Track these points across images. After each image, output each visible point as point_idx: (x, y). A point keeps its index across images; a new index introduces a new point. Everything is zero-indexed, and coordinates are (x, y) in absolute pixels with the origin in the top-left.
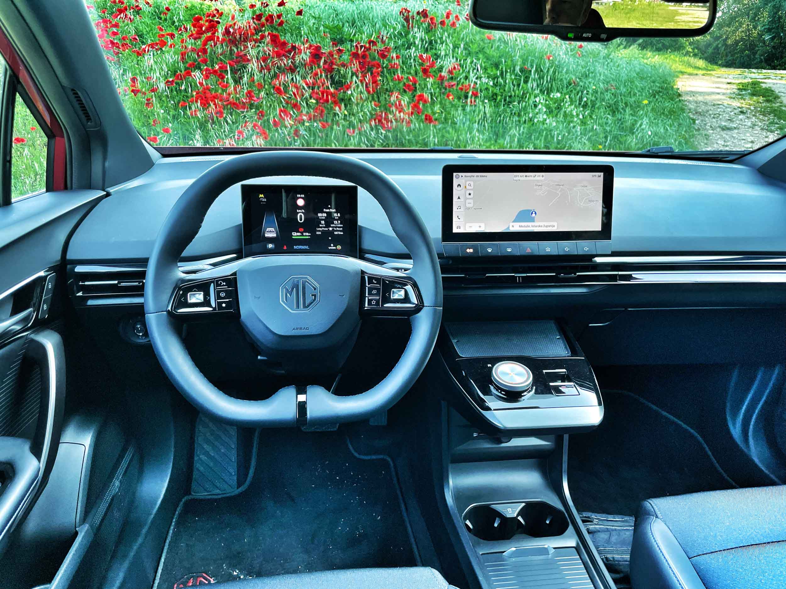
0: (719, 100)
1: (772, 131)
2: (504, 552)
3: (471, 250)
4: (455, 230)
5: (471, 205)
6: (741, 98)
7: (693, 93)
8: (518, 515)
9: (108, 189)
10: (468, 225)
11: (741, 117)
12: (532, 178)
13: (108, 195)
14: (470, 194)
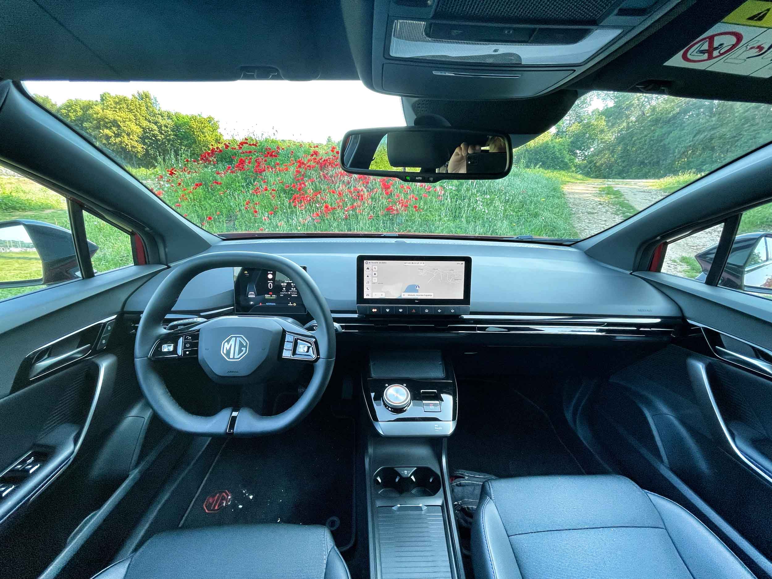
0: (587, 197)
1: (618, 215)
2: (393, 506)
3: (376, 310)
4: (365, 297)
5: (376, 281)
6: (601, 196)
7: (573, 193)
8: (411, 476)
9: (169, 264)
10: (374, 294)
11: (600, 206)
12: (417, 265)
13: (169, 267)
14: (375, 274)
